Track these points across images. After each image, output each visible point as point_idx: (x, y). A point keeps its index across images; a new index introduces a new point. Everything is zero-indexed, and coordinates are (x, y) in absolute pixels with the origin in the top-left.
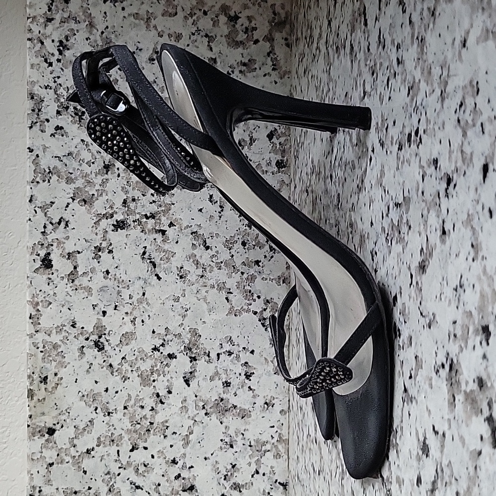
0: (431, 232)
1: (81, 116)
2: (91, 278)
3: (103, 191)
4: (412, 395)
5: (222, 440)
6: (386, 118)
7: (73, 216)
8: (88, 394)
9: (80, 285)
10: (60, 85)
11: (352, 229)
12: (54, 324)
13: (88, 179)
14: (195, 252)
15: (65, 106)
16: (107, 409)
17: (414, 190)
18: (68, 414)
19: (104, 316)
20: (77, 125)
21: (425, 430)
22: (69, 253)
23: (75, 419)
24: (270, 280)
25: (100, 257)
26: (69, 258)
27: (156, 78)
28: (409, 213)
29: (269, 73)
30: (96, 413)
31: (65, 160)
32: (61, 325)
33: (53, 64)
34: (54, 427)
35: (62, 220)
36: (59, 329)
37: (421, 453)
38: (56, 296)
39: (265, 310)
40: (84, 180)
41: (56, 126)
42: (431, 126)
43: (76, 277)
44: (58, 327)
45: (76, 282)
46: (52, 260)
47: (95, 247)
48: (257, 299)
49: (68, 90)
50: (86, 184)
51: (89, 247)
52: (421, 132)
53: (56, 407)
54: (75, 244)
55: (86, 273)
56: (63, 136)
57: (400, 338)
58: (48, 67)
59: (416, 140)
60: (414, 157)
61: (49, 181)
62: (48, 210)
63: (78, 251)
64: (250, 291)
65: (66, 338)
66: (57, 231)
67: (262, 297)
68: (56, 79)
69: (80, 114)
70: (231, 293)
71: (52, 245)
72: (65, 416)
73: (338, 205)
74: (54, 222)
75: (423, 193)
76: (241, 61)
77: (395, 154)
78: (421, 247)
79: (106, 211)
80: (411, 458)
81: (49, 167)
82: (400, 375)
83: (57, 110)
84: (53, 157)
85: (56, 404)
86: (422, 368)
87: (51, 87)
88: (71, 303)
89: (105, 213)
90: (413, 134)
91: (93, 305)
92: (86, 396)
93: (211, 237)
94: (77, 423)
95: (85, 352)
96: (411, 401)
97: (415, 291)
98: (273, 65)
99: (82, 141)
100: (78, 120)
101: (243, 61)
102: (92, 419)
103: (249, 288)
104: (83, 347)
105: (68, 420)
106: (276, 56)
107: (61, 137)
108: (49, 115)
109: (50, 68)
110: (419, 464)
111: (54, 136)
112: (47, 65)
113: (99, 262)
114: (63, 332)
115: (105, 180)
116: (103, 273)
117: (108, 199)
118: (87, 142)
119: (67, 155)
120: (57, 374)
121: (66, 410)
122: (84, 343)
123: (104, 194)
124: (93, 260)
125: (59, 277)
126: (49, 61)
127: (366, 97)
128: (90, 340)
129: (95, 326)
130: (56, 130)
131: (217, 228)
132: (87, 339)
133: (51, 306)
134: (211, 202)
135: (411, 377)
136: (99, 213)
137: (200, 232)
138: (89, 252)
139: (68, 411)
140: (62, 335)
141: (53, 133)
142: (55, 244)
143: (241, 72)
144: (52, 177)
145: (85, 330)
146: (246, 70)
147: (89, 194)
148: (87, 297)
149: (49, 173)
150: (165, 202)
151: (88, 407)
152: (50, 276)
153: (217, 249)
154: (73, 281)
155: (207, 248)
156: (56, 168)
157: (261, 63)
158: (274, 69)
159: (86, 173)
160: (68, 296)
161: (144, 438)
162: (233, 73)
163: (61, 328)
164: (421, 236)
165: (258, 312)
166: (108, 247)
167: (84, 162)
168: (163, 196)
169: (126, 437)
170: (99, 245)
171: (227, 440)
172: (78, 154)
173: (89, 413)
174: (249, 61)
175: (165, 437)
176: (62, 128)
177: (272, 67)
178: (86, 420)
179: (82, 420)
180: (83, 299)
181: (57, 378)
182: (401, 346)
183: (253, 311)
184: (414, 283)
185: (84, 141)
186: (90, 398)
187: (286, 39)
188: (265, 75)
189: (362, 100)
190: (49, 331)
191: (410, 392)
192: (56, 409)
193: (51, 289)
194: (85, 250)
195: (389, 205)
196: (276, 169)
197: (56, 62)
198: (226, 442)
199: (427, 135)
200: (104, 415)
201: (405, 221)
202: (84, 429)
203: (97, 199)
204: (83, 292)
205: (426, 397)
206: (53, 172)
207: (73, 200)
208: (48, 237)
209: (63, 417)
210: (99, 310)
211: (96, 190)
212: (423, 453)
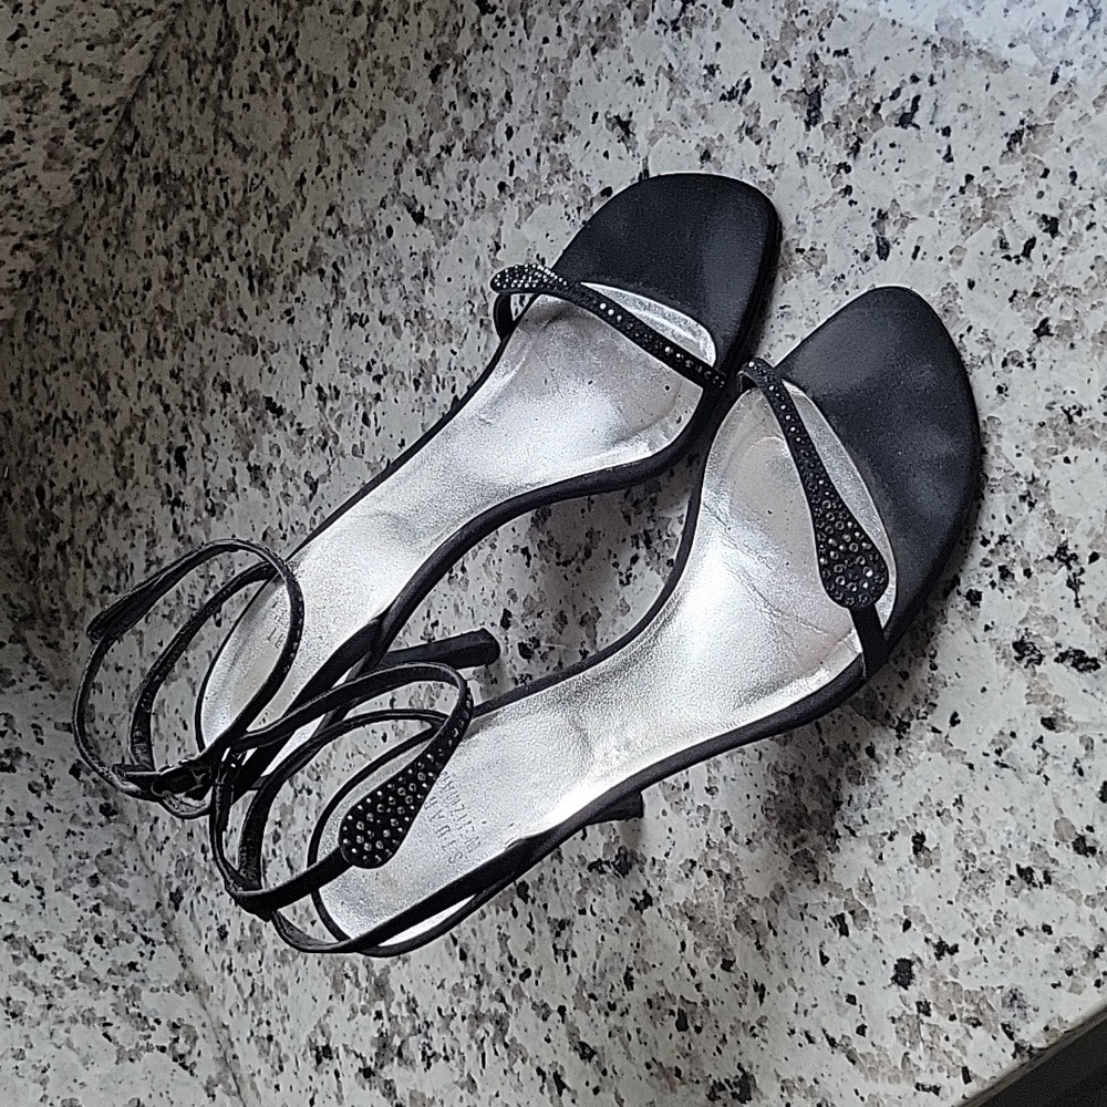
14: (22, 968)
24: (164, 990)
29: (37, 685)
39: (176, 1040)
48: (156, 1025)
64: (139, 1015)
67: (164, 1021)
70: (110, 1024)
93: (41, 938)
98: (39, 673)
103: (137, 1011)
106: (38, 661)
131: (44, 922)
134: (18, 883)
137: (19, 934)
153: (58, 957)
155: (41, 958)
157: (19, 672)
158: (42, 679)
165: (167, 1046)
177: (39, 676)
183: (157, 1046)
187: (44, 638)
188: (33, 688)
196: (103, 819)
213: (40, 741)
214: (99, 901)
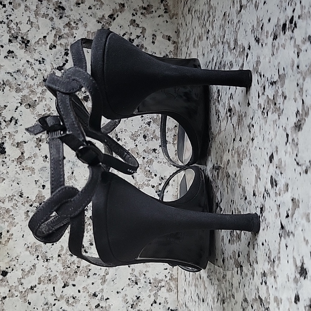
0: (306, 96)
1: (27, 43)
2: (34, 161)
3: (42, 98)
4: (289, 231)
5: (129, 279)
6: (261, 20)
7: (21, 116)
8: (32, 246)
9: (26, 166)
10: (11, 21)
11: (231, 112)
12: (7, 195)
13: (32, 89)
15: (15, 36)
16: (46, 257)
17: (289, 67)
18: (17, 260)
19: (44, 189)
20: (24, 50)
21: (302, 257)
22: (18, 143)
23: (22, 264)
24: (163, 163)
25: (41, 145)
26: (18, 147)
27: (81, 17)
28: (284, 87)
29: (162, 15)
30: (38, 260)
31: (15, 75)
32: (12, 195)
33: (6, 6)
34: (6, 270)
35: (13, 118)
36: (11, 199)
37: (299, 276)
38: (8, 174)
39: (160, 184)
40: (29, 90)
41: (8, 50)
42: (306, 10)
43: (23, 160)
44: (10, 196)
45: (23, 164)
46: (5, 148)
47: (37, 139)
48: (154, 176)
49: (17, 25)
50: (30, 93)
51: (32, 139)
52: (296, 19)
53: (8, 256)
54: (22, 136)
55: (30, 157)
56: (13, 57)
57: (276, 186)
58: (2, 8)
59: (291, 27)
60: (289, 41)
61: (3, 90)
62: (3, 111)
63: (24, 141)
64: (149, 171)
65: (16, 205)
66: (9, 126)
67: (158, 176)
68: (9, 17)
69: (26, 42)
71: (5, 137)
72: (15, 262)
73: (218, 98)
74: (6, 120)
75: (298, 67)
76: (142, 6)
77: (270, 44)
78: (297, 110)
79: (45, 112)
80: (289, 281)
81: (3, 80)
82: (277, 216)
83: (9, 39)
84: (6, 73)
85: (8, 253)
86: (299, 207)
87: (5, 22)
88: (20, 179)
89: (44, 114)
90: (288, 23)
91: (35, 181)
92: (30, 248)
93: (121, 131)
94: (23, 267)
95: (29, 215)
96: (288, 235)
97: (291, 146)
98: (165, 9)
99: (28, 61)
100: (24, 46)
101: (143, 6)
102: (35, 264)
103: (149, 169)
104: (28, 211)
105: (17, 265)
106: (167, 3)
107: (12, 58)
108: (3, 42)
109: (4, 8)
110: (297, 285)
111: (7, 58)
112: (2, 6)
113: (40, 150)
114: (13, 201)
115: (44, 90)
116: (43, 157)
117: (46, 104)
118: (31, 62)
119: (16, 71)
120: (9, 231)
121: (16, 258)
122: (29, 208)
123: (43, 100)
124: (35, 148)
125: (11, 160)
126: (3, 3)
127: (242, 9)
128: (33, 206)
129: (37, 196)
130: (8, 54)
131: (125, 125)
132: (31, 206)
133: (4, 181)
135: (288, 216)
136: (40, 114)
138: (33, 142)
139: (17, 258)
140: (13, 203)
141: (6, 55)
142: (7, 136)
143: (142, 14)
144: (5, 88)
145: (30, 199)
146: (146, 13)
147: (32, 100)
148: (31, 175)
149: (3, 84)
150: (88, 106)
151: (31, 255)
152: (4, 160)
153: (125, 141)
154: (21, 163)
155: (119, 140)
156: (8, 81)
157: (156, 8)
158: (165, 12)
159: (31, 85)
160: (17, 174)
161: (73, 278)
162: (137, 14)
163: (12, 197)
164: (297, 101)
165: (155, 186)
166: (47, 139)
167: (29, 77)
168: (86, 102)
169: (60, 277)
170: (40, 137)
171: (133, 279)
172: (25, 71)
173: (32, 260)
174: (148, 6)
175: (88, 277)
176: (12, 52)
177: (165, 10)
178: (31, 265)
179: (27, 265)
180: (28, 176)
181: (9, 234)
182: (278, 193)
183: (151, 185)
184: (290, 140)
185: (29, 62)
186: (33, 249)
188: (159, 16)
189: (239, 13)
190: (3, 200)
191: (287, 228)
192: (8, 257)
193: (4, 169)
194: (30, 141)
195: (265, 86)
197: (9, 4)
198: (133, 281)
199: (302, 19)
200: (43, 261)
201: (280, 93)
202: (29, 272)
203: (39, 104)
204: (28, 171)
205: (303, 230)
206: (6, 84)
207: (21, 104)
208: (2, 131)
209: (13, 263)
210: (40, 185)
211: (38, 97)
212: (301, 276)
213: (153, 42)
214: (151, 120)
